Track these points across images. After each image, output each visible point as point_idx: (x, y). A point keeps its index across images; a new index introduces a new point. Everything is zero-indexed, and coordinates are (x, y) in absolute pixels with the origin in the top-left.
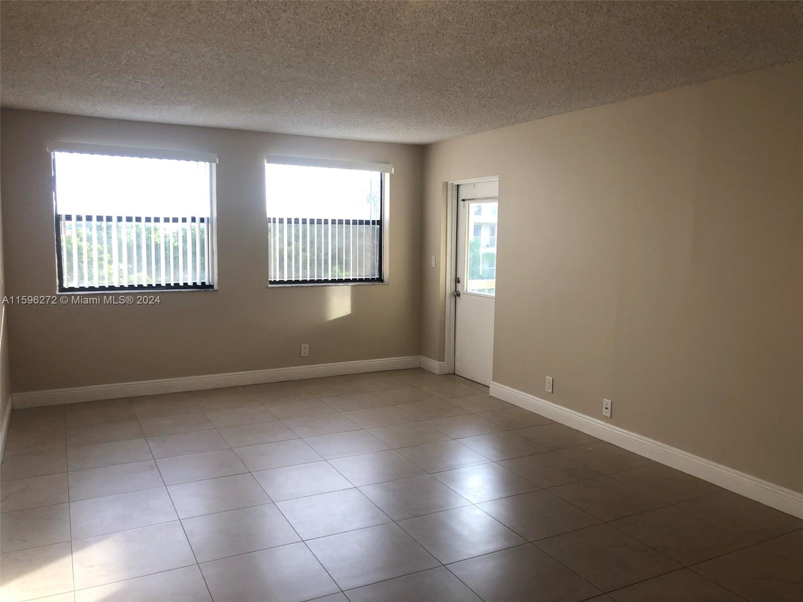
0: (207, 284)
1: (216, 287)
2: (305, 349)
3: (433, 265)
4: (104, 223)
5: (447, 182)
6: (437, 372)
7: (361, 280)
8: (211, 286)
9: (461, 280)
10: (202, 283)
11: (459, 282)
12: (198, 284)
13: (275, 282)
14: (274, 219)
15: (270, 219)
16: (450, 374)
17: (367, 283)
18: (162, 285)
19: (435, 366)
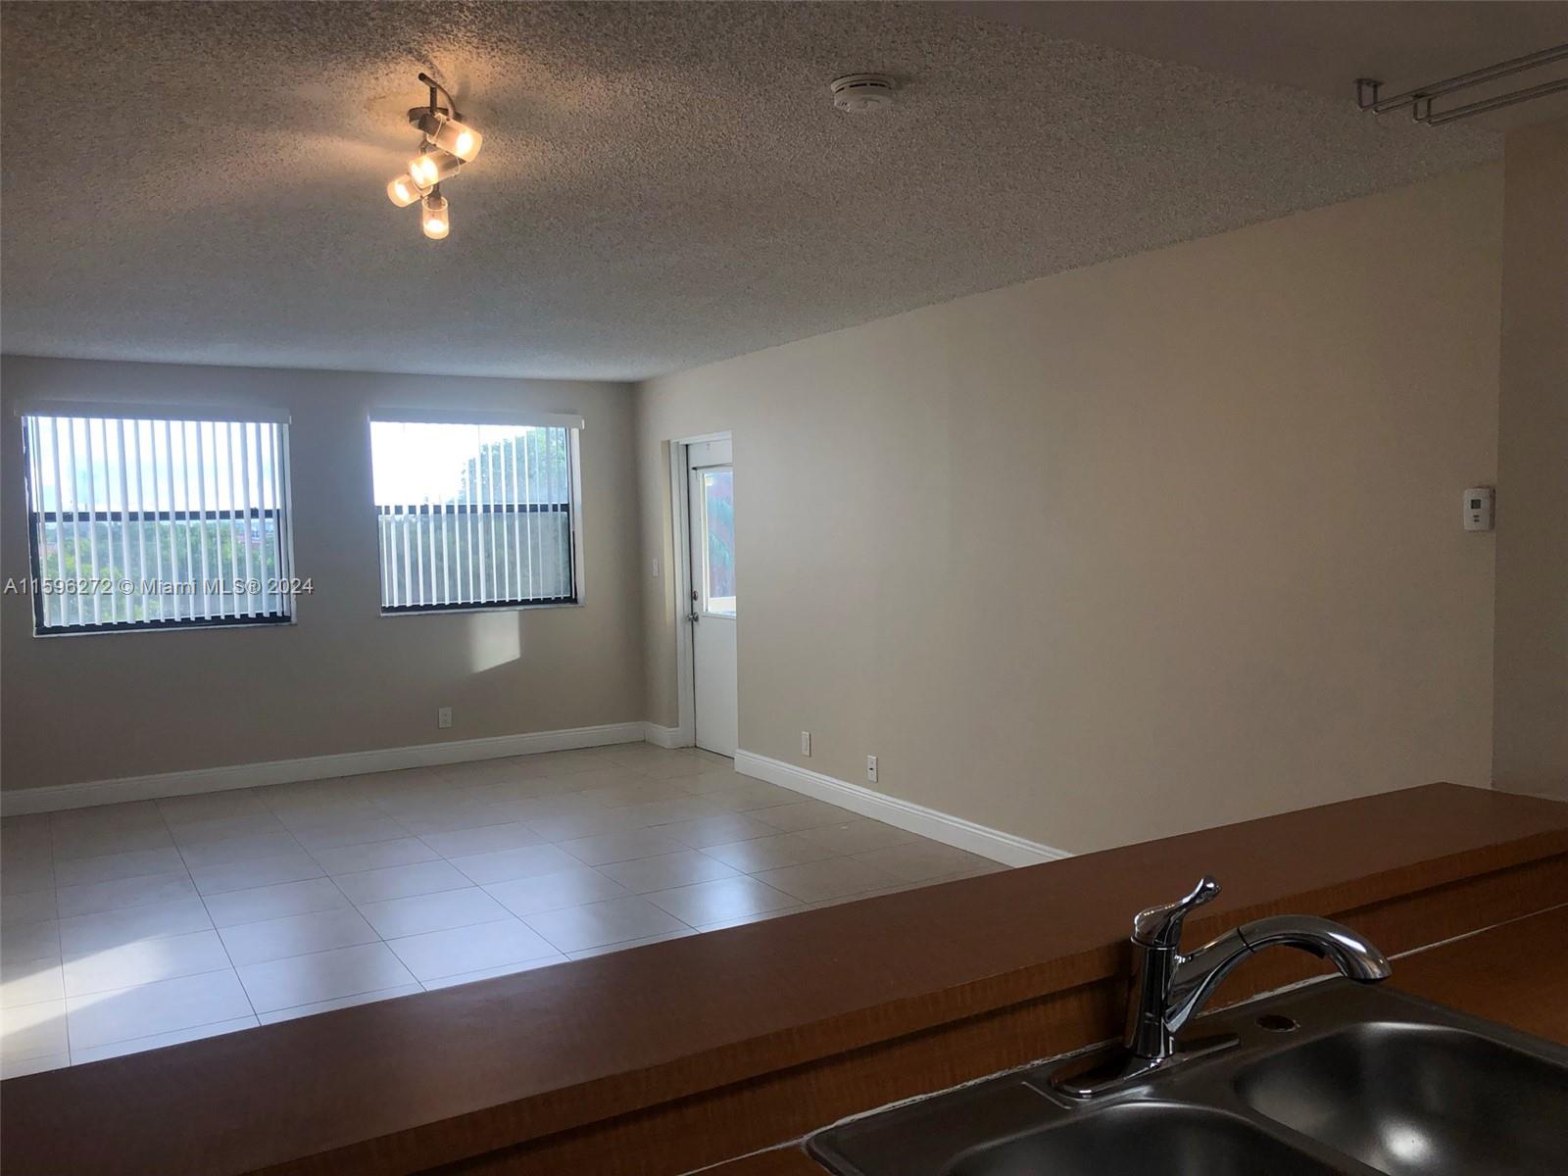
0: (279, 614)
1: (294, 620)
2: (445, 715)
3: (655, 574)
4: (108, 524)
5: (669, 442)
6: (668, 744)
7: (537, 601)
8: (285, 619)
9: (698, 595)
10: (271, 613)
11: (695, 598)
12: (264, 615)
13: (391, 609)
14: (387, 508)
15: (380, 507)
16: (688, 747)
17: (547, 606)
18: (206, 618)
19: (664, 735)
